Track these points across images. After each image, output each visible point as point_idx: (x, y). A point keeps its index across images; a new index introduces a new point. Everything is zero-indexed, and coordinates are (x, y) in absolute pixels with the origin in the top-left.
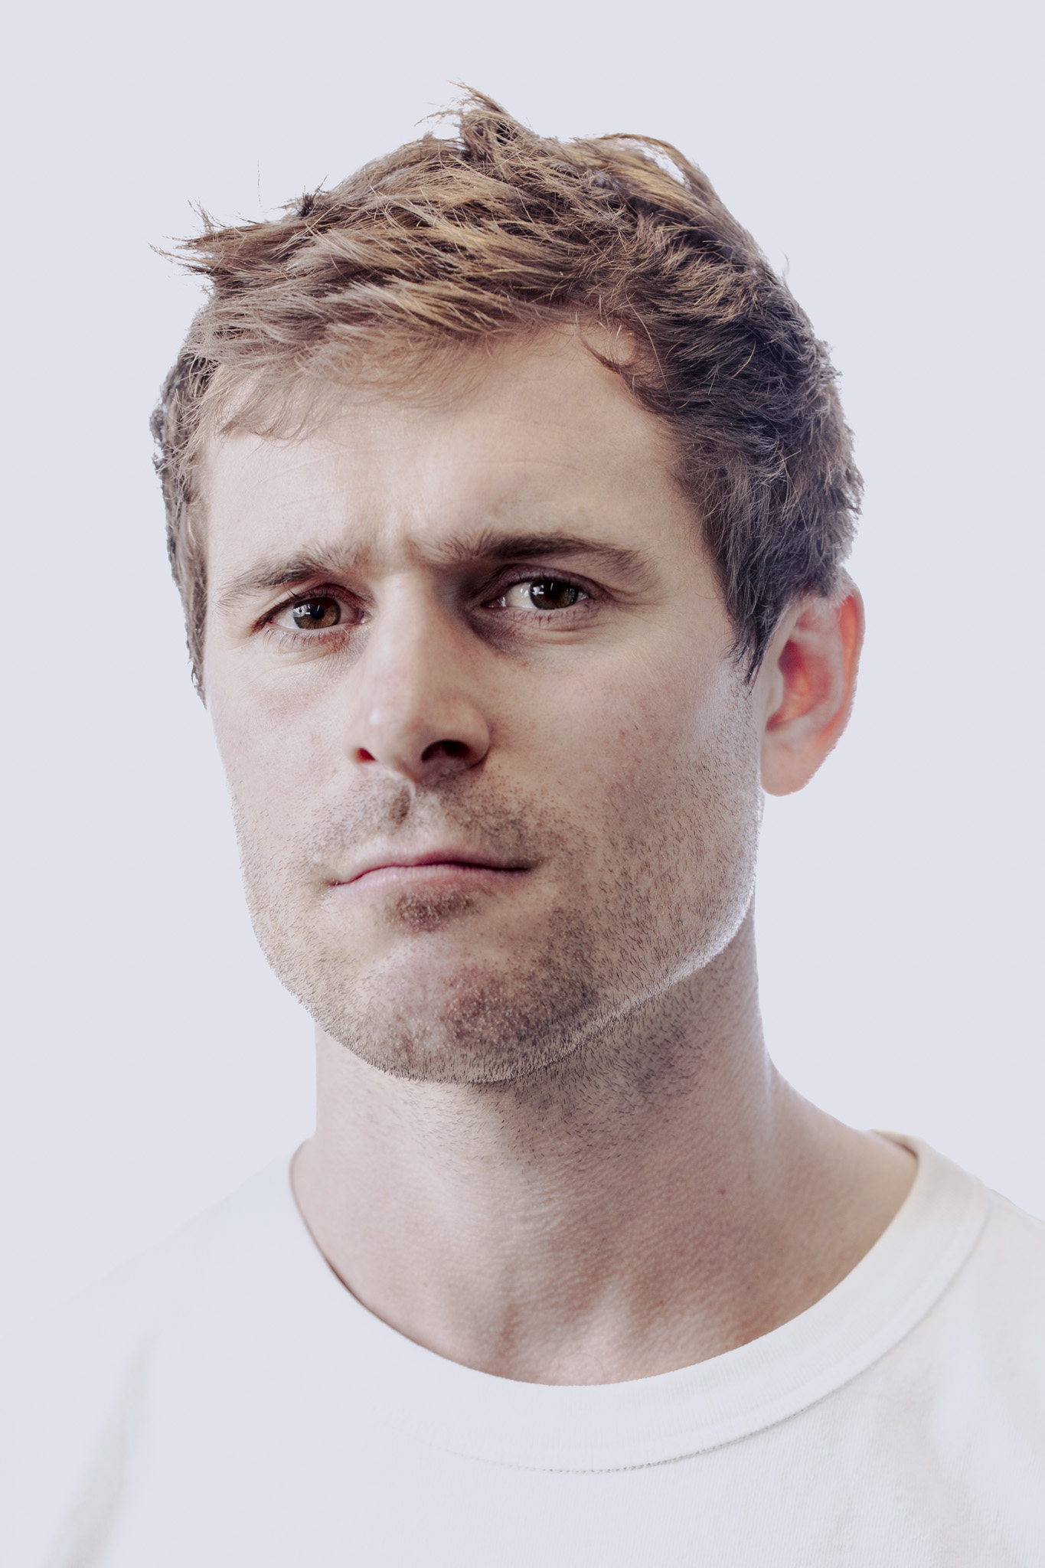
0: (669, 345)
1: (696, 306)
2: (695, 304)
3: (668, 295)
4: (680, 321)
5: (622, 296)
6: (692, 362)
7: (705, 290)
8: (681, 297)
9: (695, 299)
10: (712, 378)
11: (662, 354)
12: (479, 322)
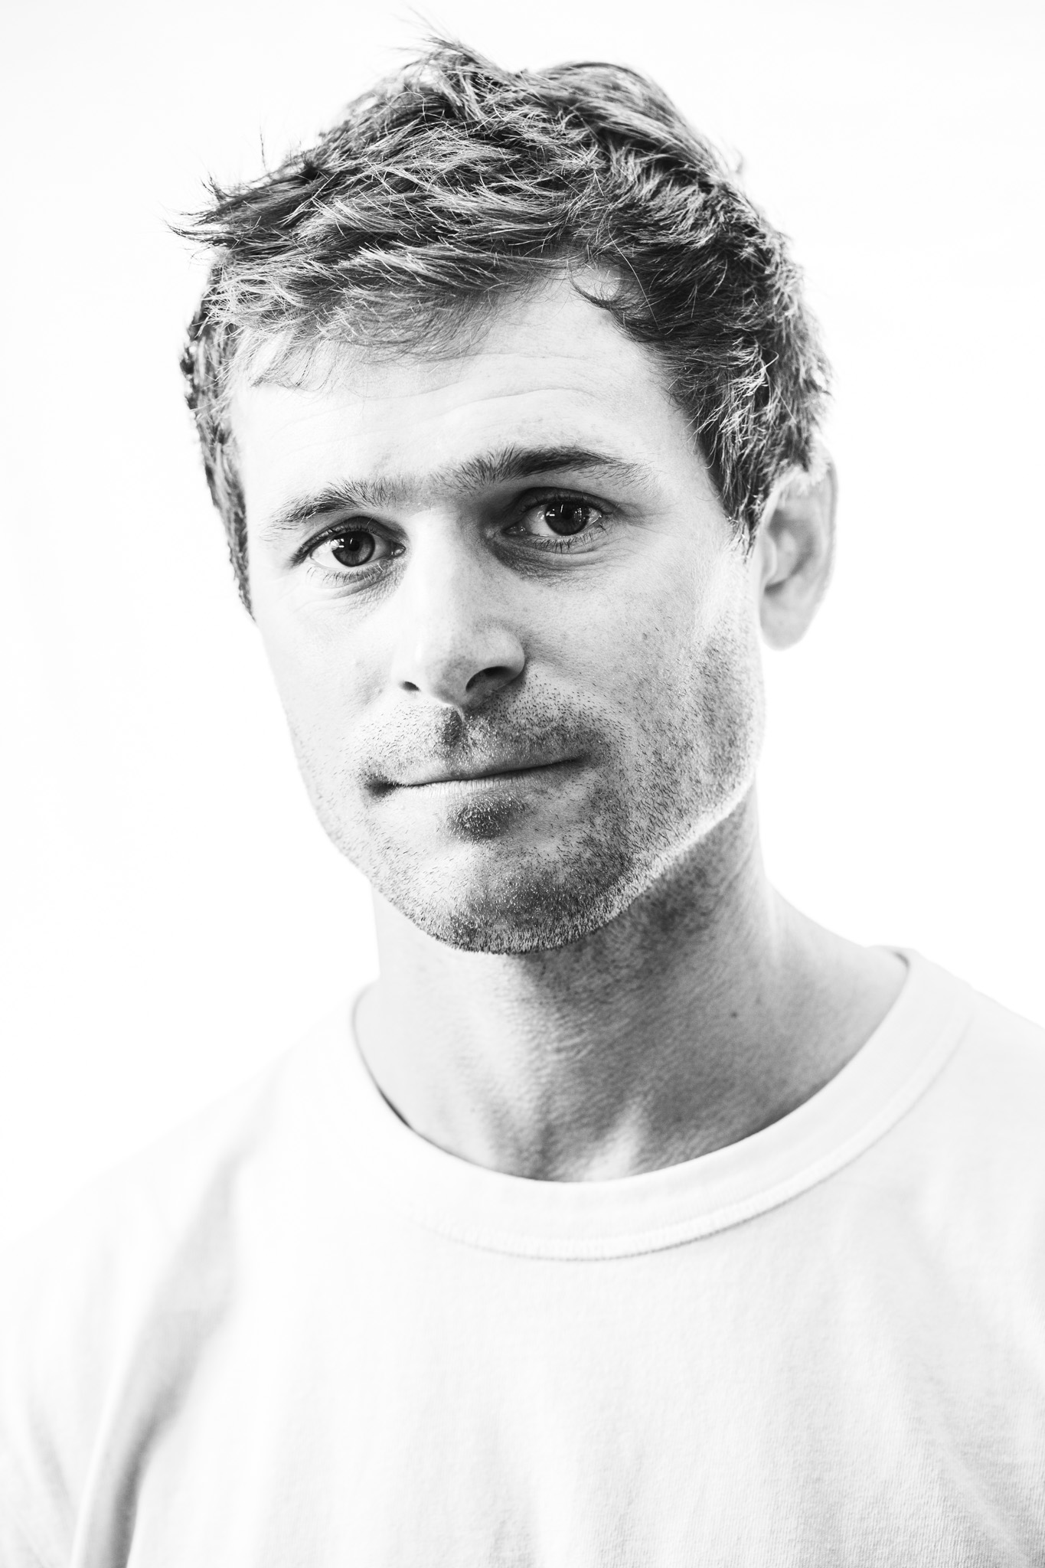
0: (651, 274)
1: (671, 234)
2: (670, 232)
3: (645, 226)
4: (659, 250)
5: (605, 235)
6: (671, 288)
7: (678, 216)
8: (658, 227)
9: (668, 227)
10: (693, 300)
11: (646, 284)
12: (480, 278)
